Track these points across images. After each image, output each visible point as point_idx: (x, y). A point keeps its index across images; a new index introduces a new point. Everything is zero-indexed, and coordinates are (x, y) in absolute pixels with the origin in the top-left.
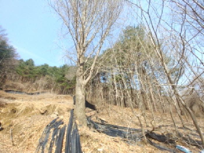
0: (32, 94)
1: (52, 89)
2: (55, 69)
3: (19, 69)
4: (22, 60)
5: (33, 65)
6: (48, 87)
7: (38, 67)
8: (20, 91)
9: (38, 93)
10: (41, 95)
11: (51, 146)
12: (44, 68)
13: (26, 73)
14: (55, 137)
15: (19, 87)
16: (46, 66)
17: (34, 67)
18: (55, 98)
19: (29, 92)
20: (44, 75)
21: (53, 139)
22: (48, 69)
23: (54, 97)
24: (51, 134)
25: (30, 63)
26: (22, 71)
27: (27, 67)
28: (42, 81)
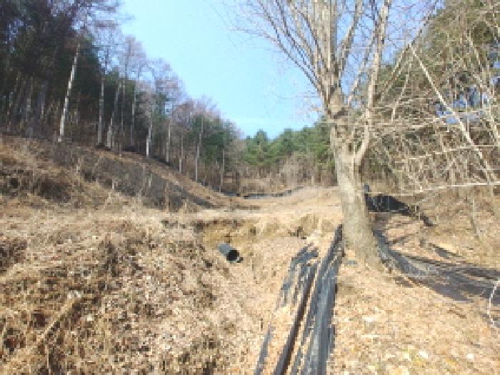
0: (281, 195)
1: (313, 179)
2: (306, 133)
3: (249, 155)
4: (249, 138)
5: (266, 140)
6: (304, 177)
7: (275, 141)
8: (262, 194)
9: (290, 192)
10: (295, 195)
11: (296, 293)
12: (285, 140)
13: (261, 160)
14: (303, 279)
15: (260, 187)
16: (288, 132)
17: (269, 144)
18: (323, 198)
19: (274, 193)
20: (290, 154)
21: (300, 283)
22: (292, 139)
23: (320, 195)
24: (297, 274)
25: (261, 138)
26: (254, 157)
27: (259, 148)
28: (290, 168)
